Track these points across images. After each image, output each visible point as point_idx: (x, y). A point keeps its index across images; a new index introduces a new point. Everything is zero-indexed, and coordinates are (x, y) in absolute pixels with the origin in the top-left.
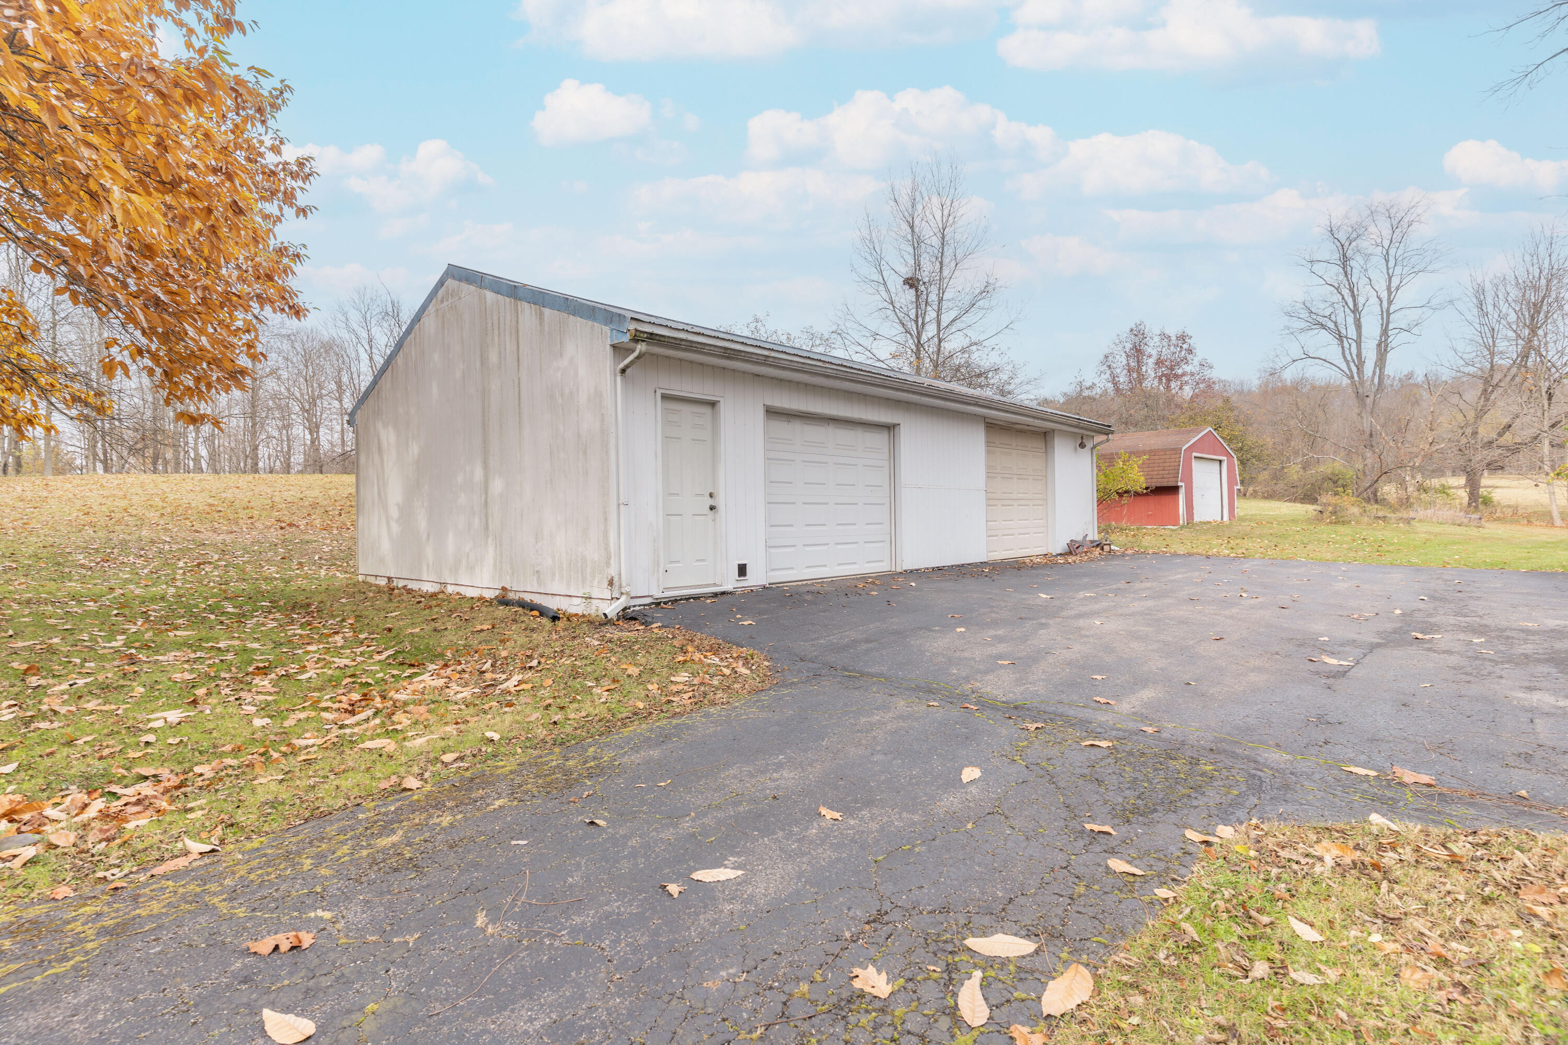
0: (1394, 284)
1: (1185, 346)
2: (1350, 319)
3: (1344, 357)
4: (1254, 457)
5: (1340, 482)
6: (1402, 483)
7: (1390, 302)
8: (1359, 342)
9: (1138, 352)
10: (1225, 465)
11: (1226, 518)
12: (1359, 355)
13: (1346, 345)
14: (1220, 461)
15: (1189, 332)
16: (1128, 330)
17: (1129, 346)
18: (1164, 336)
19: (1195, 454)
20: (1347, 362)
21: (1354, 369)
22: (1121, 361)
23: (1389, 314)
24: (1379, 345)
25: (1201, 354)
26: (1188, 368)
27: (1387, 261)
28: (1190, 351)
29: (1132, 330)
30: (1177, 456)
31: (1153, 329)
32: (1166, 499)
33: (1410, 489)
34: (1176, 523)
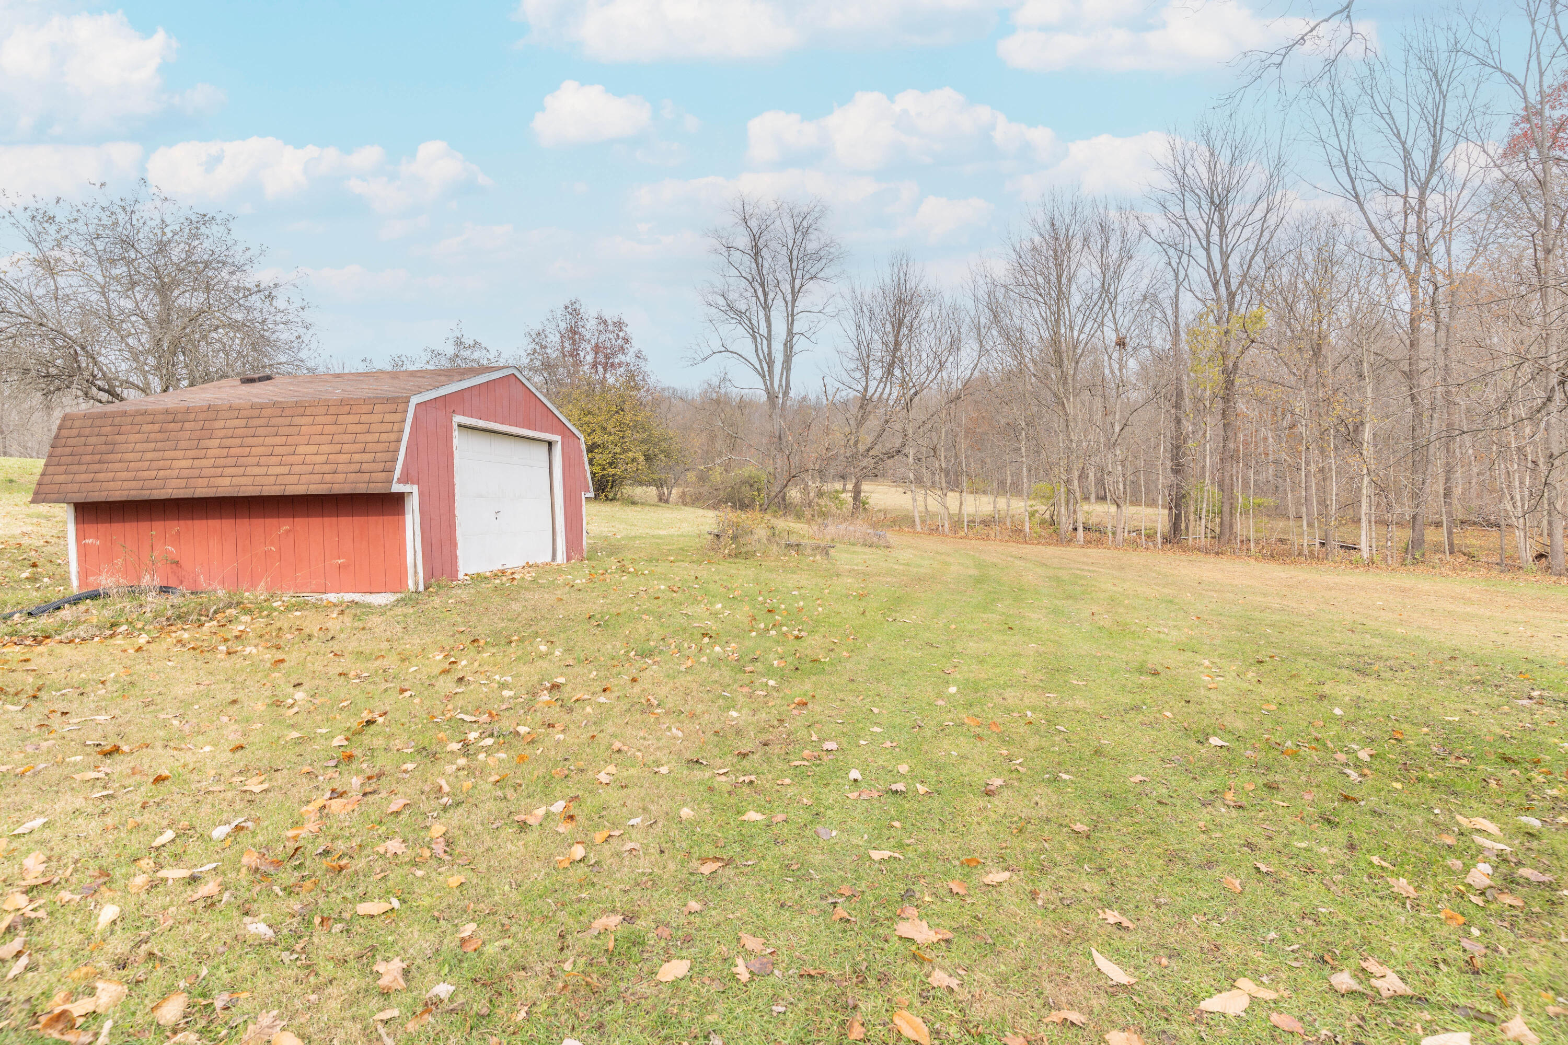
0: (797, 286)
1: (621, 334)
2: (762, 314)
3: (758, 355)
4: (662, 451)
5: (755, 487)
6: (806, 488)
7: (793, 306)
8: (769, 340)
9: (573, 333)
10: (558, 451)
11: (561, 557)
12: (770, 353)
13: (759, 340)
14: (550, 444)
15: (625, 319)
16: (562, 308)
17: (563, 325)
18: (602, 321)
19: (458, 419)
20: (760, 361)
21: (766, 368)
22: (554, 338)
23: (792, 315)
24: (785, 345)
25: (636, 344)
26: (621, 358)
27: (791, 262)
28: (626, 340)
29: (566, 308)
30: (398, 417)
31: (590, 311)
32: (375, 524)
33: (812, 494)
34: (395, 582)
